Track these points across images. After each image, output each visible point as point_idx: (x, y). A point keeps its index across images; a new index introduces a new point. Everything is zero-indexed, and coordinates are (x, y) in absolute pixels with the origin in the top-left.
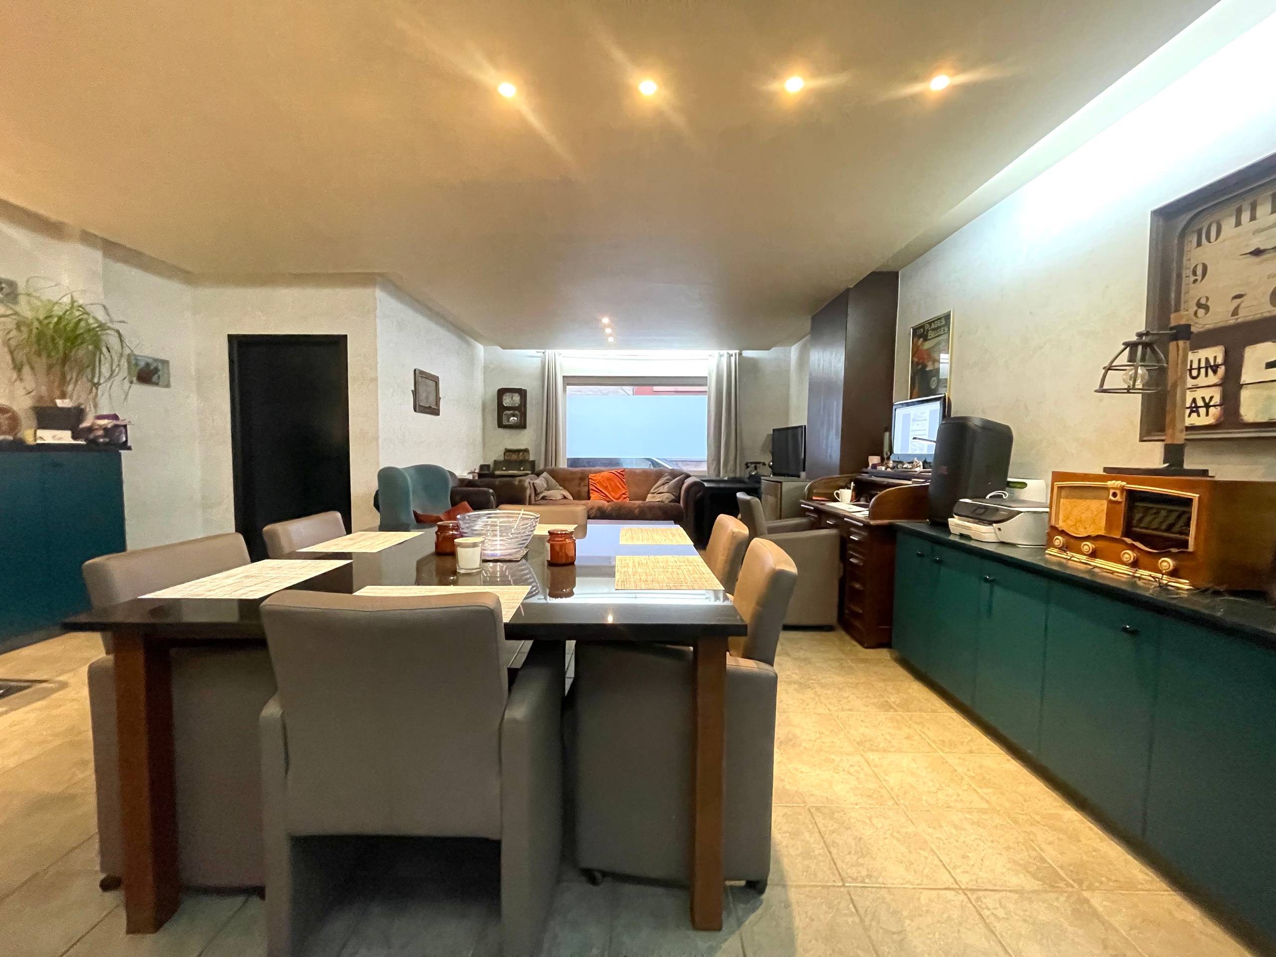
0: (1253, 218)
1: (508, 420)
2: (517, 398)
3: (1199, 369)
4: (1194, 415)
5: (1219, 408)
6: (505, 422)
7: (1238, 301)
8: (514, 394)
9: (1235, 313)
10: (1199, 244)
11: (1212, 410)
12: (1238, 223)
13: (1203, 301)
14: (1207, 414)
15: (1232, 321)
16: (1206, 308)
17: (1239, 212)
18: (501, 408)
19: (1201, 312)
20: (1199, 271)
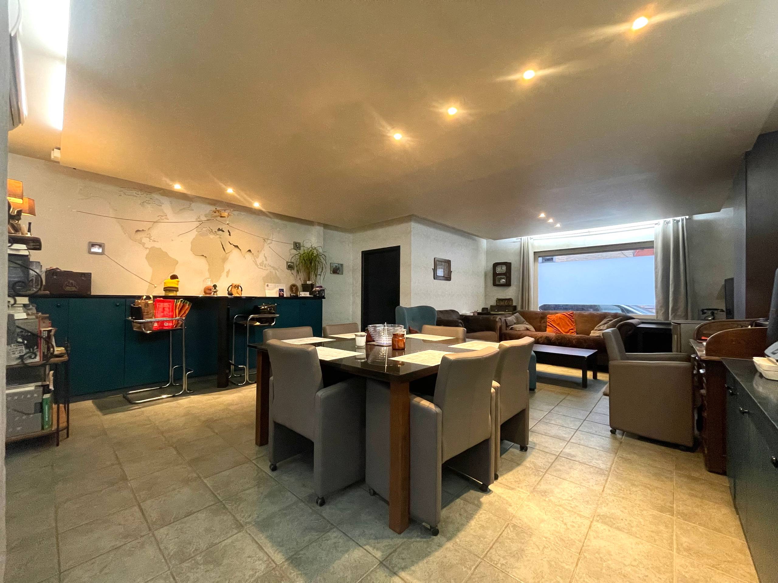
1: (499, 282)
2: (504, 268)
6: (497, 283)
8: (503, 266)
18: (495, 274)
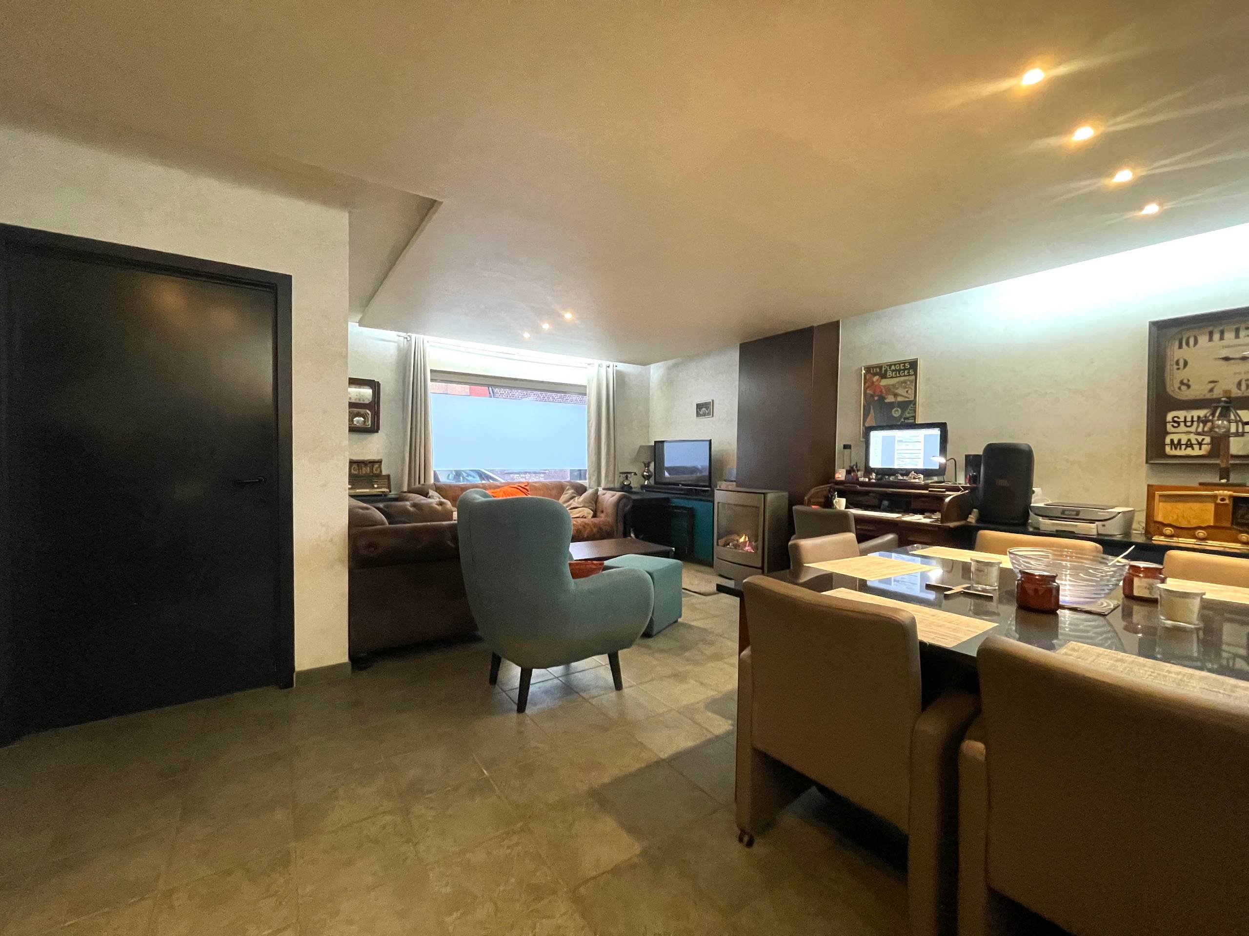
0: (1222, 338)
2: (368, 392)
3: (1192, 421)
4: (1189, 449)
5: (1210, 446)
7: (1212, 385)
8: (364, 387)
9: (1211, 390)
10: (1180, 347)
11: (1203, 447)
12: (1211, 340)
13: (1185, 381)
14: (1200, 449)
15: (1209, 396)
16: (1189, 386)
17: (1211, 334)
19: (1184, 388)
20: (1182, 363)
